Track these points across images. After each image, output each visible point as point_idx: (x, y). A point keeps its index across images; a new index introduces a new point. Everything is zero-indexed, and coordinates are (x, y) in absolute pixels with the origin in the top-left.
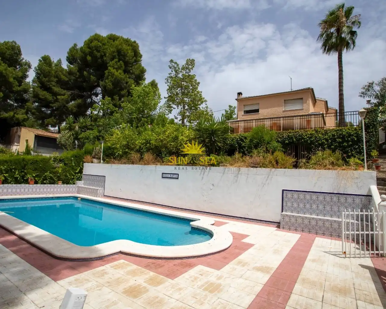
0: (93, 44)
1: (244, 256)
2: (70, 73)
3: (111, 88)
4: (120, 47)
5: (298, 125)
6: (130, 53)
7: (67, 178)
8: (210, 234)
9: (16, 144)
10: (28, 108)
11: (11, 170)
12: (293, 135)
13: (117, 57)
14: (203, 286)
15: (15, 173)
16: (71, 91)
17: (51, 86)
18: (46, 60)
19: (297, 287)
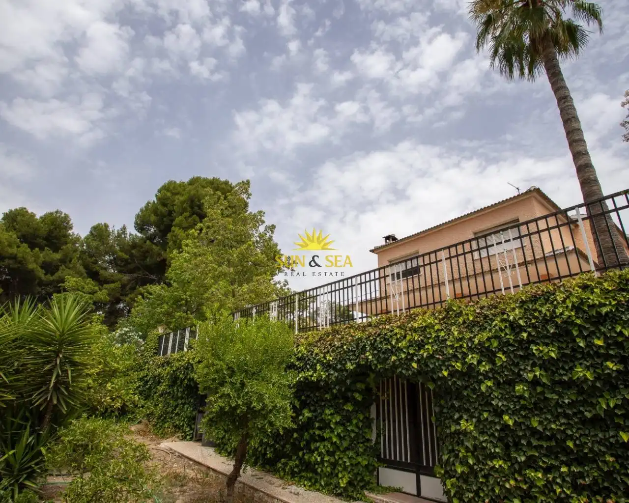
13: (189, 209)
16: (132, 275)
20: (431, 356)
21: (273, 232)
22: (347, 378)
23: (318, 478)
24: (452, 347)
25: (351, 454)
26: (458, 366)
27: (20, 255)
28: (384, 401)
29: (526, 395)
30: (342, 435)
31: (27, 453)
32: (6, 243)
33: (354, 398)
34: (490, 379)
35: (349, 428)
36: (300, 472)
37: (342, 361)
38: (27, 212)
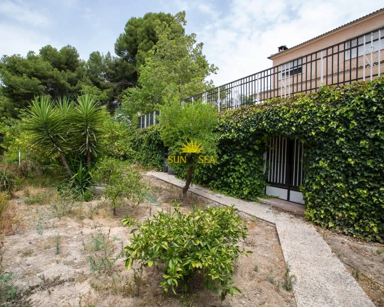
13: (147, 37)
20: (305, 123)
21: (201, 48)
22: (250, 137)
23: (232, 190)
24: (320, 117)
25: (250, 178)
26: (323, 129)
27: (55, 75)
28: (272, 151)
29: (367, 147)
30: (246, 169)
31: (83, 176)
32: (46, 69)
33: (254, 149)
34: (343, 137)
35: (250, 165)
36: (222, 187)
37: (247, 127)
38: (52, 48)
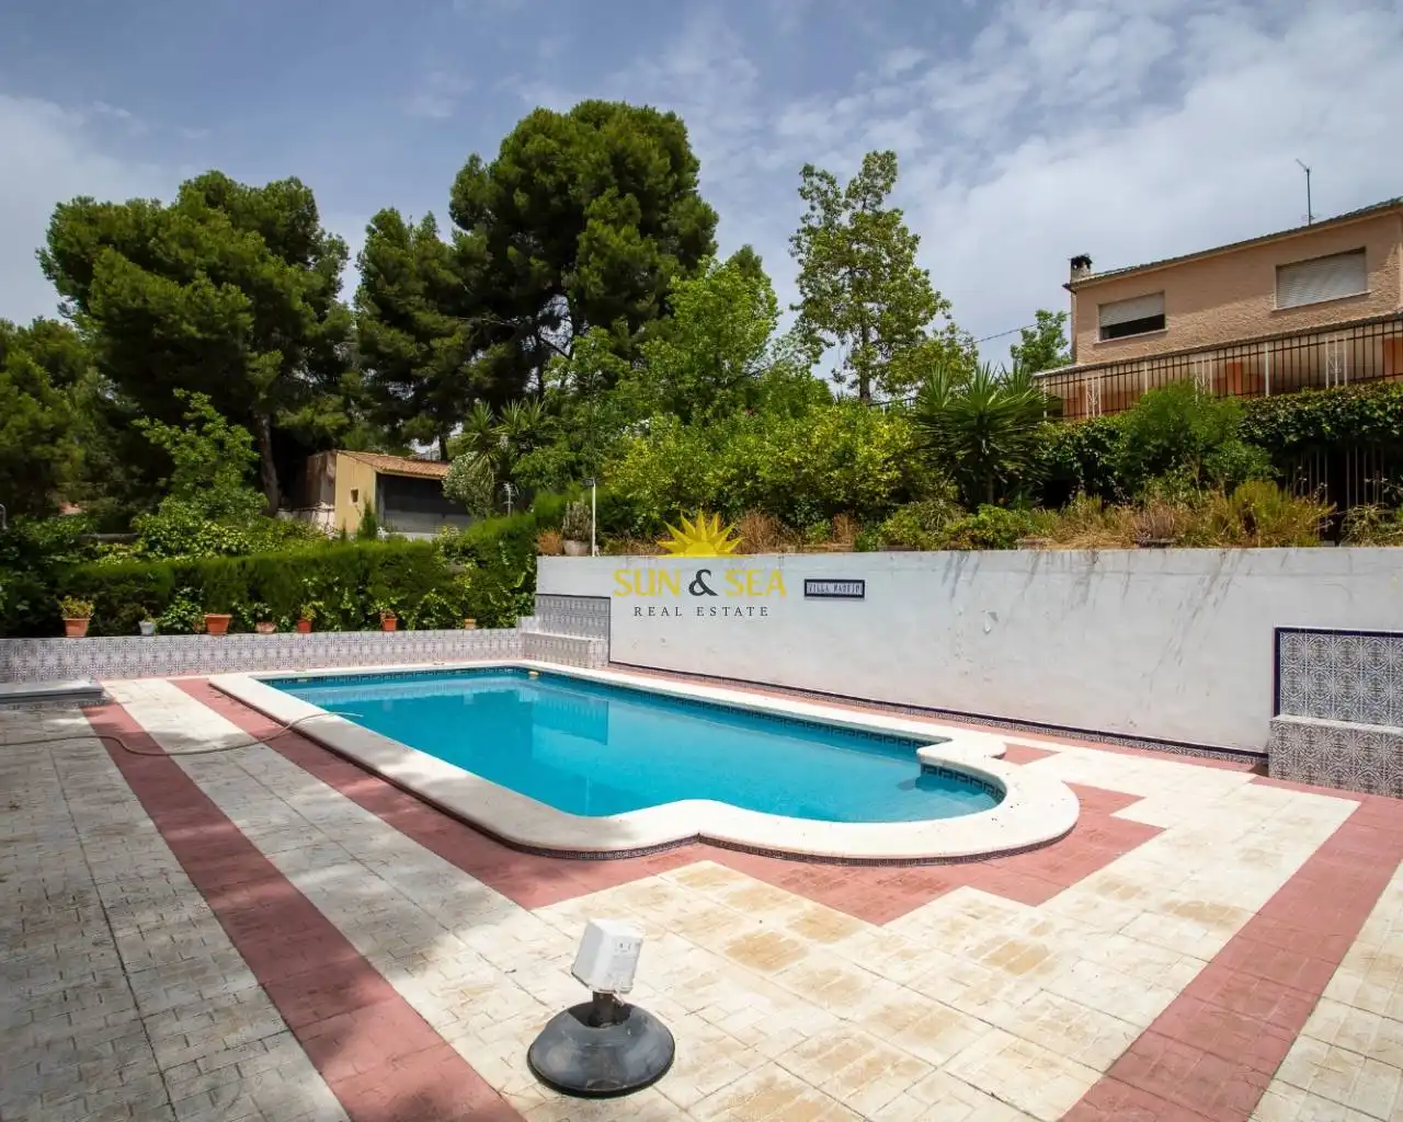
0: (530, 148)
1: (1126, 866)
2: (464, 258)
3: (602, 292)
4: (620, 143)
5: (1342, 367)
6: (659, 161)
7: (489, 607)
8: (988, 789)
9: (324, 506)
10: (348, 389)
11: (330, 587)
12: (1321, 409)
13: (614, 181)
14: (981, 950)
15: (342, 597)
16: (472, 320)
17: (409, 308)
18: (387, 227)
19: (1344, 980)
